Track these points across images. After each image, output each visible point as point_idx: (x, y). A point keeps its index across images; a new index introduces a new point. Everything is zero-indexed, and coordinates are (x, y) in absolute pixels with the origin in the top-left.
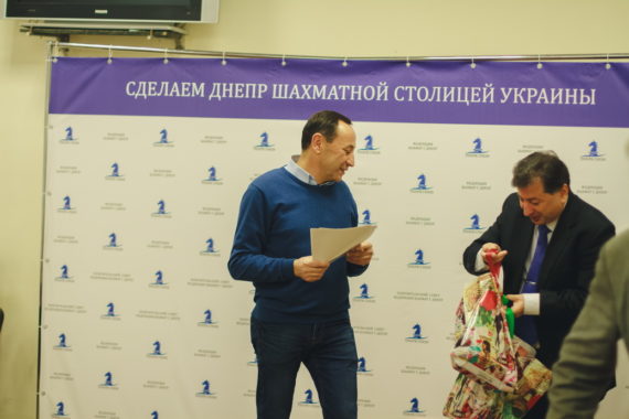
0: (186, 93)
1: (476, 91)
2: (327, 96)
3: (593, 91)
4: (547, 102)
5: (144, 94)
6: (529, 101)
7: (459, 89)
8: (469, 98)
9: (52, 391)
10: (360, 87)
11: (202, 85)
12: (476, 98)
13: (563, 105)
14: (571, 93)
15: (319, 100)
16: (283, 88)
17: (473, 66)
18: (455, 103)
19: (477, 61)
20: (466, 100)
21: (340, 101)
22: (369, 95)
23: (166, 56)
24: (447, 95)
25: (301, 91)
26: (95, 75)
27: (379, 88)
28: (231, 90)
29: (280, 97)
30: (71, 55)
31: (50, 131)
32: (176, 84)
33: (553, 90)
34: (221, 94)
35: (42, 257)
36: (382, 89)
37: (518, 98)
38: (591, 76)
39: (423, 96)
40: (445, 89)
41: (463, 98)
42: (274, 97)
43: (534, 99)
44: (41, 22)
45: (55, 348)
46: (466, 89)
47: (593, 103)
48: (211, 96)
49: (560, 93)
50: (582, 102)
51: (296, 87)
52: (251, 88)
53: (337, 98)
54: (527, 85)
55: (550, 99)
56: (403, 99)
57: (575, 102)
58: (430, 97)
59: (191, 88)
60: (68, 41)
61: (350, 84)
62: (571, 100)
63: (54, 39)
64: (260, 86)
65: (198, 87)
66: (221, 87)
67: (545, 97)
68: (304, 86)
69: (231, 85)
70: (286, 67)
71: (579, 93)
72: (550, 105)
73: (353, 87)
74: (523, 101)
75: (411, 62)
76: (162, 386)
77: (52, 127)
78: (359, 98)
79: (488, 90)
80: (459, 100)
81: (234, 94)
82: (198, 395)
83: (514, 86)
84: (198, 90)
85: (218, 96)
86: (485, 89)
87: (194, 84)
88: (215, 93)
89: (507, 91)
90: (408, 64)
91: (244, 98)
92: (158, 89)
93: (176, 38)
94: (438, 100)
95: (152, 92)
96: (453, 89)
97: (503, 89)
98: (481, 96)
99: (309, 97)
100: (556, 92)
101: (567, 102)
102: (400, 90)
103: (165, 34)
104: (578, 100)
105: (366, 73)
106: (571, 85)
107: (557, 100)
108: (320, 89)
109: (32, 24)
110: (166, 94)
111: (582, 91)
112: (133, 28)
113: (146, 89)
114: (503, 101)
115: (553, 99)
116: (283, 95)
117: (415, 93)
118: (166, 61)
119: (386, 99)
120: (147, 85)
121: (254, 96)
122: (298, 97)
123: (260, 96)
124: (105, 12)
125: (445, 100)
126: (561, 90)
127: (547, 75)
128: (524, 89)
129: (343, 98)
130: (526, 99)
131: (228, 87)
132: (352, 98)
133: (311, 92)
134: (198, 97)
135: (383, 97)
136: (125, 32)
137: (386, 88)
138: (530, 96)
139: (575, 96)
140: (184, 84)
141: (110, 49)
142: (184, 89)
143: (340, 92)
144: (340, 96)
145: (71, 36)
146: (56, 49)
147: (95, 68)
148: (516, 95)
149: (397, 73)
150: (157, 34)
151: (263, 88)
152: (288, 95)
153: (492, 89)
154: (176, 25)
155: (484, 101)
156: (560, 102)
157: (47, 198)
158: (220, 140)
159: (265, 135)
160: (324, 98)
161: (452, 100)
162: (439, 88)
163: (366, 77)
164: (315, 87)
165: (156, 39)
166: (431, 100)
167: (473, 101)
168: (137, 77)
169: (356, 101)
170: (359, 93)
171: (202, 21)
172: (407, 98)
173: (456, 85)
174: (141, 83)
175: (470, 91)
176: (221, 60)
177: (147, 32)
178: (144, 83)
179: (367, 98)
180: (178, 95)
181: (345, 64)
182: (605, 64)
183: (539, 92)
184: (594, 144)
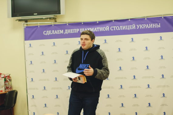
0: (59, 33)
1: (131, 26)
2: (94, 30)
3: (160, 24)
4: (148, 27)
6: (144, 28)
7: (127, 26)
8: (129, 28)
9: (32, 110)
10: (102, 28)
11: (63, 30)
12: (131, 28)
13: (153, 28)
14: (154, 25)
16: (83, 30)
17: (129, 20)
18: (126, 30)
19: (130, 19)
20: (128, 29)
21: (97, 32)
22: (104, 29)
23: (53, 24)
24: (124, 28)
26: (35, 30)
27: (107, 27)
28: (70, 31)
30: (29, 26)
31: (25, 45)
32: (56, 31)
33: (150, 24)
34: (67, 32)
35: (26, 76)
37: (141, 27)
38: (159, 20)
39: (118, 28)
40: (123, 26)
41: (128, 28)
43: (145, 27)
44: (20, 18)
45: (31, 99)
46: (128, 26)
47: (160, 27)
48: (65, 33)
50: (157, 27)
51: (86, 29)
52: (75, 30)
54: (143, 24)
55: (149, 27)
56: (113, 30)
57: (155, 27)
58: (119, 29)
60: (27, 22)
61: (99, 27)
62: (154, 26)
63: (24, 22)
65: (62, 31)
67: (148, 26)
68: (88, 29)
69: (70, 30)
70: (83, 24)
71: (156, 25)
73: (100, 28)
74: (142, 28)
75: (114, 20)
76: (59, 106)
77: (26, 44)
78: (102, 31)
81: (71, 32)
83: (140, 24)
84: (62, 32)
85: (67, 33)
87: (61, 31)
89: (138, 26)
90: (113, 21)
91: (73, 33)
92: (52, 32)
93: (55, 19)
94: (122, 29)
96: (125, 26)
97: (137, 25)
101: (153, 27)
102: (112, 28)
103: (52, 18)
104: (156, 26)
105: (103, 24)
106: (154, 23)
108: (92, 29)
109: (18, 19)
110: (54, 33)
111: (157, 24)
112: (44, 18)
113: (49, 33)
114: (137, 28)
115: (150, 26)
117: (116, 28)
118: (53, 25)
120: (49, 32)
124: (36, 14)
125: (123, 29)
126: (152, 24)
127: (148, 21)
130: (143, 27)
131: (69, 30)
132: (100, 31)
134: (62, 34)
135: (108, 30)
136: (42, 19)
138: (144, 26)
139: (155, 26)
140: (58, 31)
141: (39, 23)
142: (58, 32)
143: (97, 29)
146: (25, 25)
147: (35, 29)
148: (141, 26)
149: (110, 24)
151: (78, 30)
153: (135, 26)
154: (54, 16)
155: (133, 29)
156: (152, 27)
157: (26, 62)
158: (68, 44)
161: (125, 29)
162: (121, 26)
163: (103, 25)
165: (50, 20)
166: (120, 29)
167: (130, 29)
168: (46, 30)
169: (101, 31)
170: (102, 29)
171: (61, 14)
172: (114, 29)
173: (126, 25)
174: (47, 31)
175: (129, 27)
176: (67, 24)
177: (48, 18)
178: (48, 31)
179: (103, 30)
180: (57, 33)
181: (98, 22)
182: (162, 17)
183: (146, 25)
184: (161, 37)
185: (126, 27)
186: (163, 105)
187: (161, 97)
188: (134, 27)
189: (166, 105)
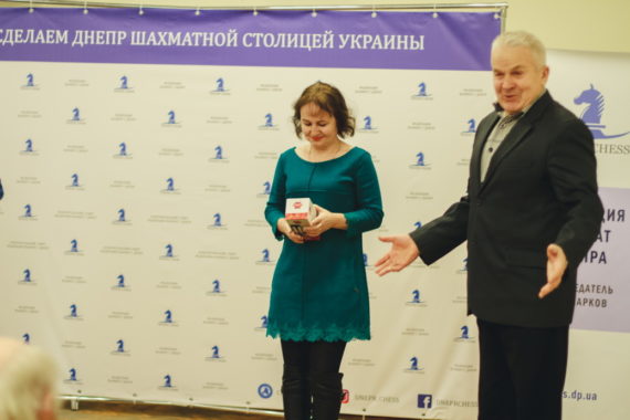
0: (51, 39)
1: (317, 38)
2: (181, 42)
3: (422, 37)
4: (380, 47)
6: (365, 47)
7: (302, 36)
8: (311, 44)
10: (212, 34)
11: (66, 32)
12: (317, 44)
13: (396, 50)
14: (403, 39)
15: (174, 46)
16: (141, 35)
17: (314, 15)
18: (298, 49)
19: (318, 11)
20: (308, 46)
21: (193, 47)
22: (220, 40)
23: (31, 5)
24: (288, 40)
25: (158, 38)
27: (229, 35)
28: (92, 37)
29: (138, 43)
32: (41, 32)
33: (386, 37)
34: (83, 40)
36: (232, 36)
37: (355, 44)
38: (420, 24)
39: (269, 38)
40: (289, 35)
41: (305, 44)
42: (133, 43)
43: (369, 45)
46: (308, 36)
47: (422, 48)
48: (74, 43)
49: (393, 39)
50: (412, 48)
51: (152, 34)
52: (111, 35)
53: (190, 44)
54: (363, 32)
55: (383, 45)
56: (250, 45)
57: (406, 48)
58: (275, 42)
59: (55, 35)
61: (202, 32)
62: (402, 45)
65: (62, 33)
66: (84, 35)
67: (380, 44)
68: (160, 34)
69: (93, 32)
70: (143, 15)
71: (409, 39)
72: (383, 51)
73: (205, 34)
74: (359, 47)
75: (258, 11)
76: (33, 310)
78: (211, 44)
79: (328, 37)
81: (95, 40)
82: (66, 318)
83: (351, 33)
84: (62, 37)
85: (81, 42)
86: (325, 36)
87: (58, 32)
88: (78, 40)
89: (345, 38)
90: (255, 13)
91: (105, 45)
92: (24, 36)
94: (283, 46)
95: (19, 39)
96: (296, 35)
97: (341, 36)
98: (322, 42)
99: (165, 44)
100: (389, 39)
101: (399, 47)
102: (248, 38)
104: (409, 46)
105: (218, 21)
106: (402, 32)
107: (390, 46)
108: (175, 36)
110: (32, 41)
113: (13, 37)
114: (341, 47)
115: (386, 44)
116: (141, 41)
117: (261, 39)
118: (31, 11)
119: (235, 45)
120: (14, 33)
121: (114, 43)
123: (119, 43)
125: (289, 46)
126: (393, 37)
127: (381, 23)
129: (197, 44)
130: (362, 45)
131: (89, 34)
132: (205, 44)
133: (166, 38)
134: (62, 44)
135: (232, 43)
137: (236, 35)
138: (365, 42)
139: (406, 42)
140: (48, 32)
142: (48, 37)
143: (193, 39)
144: (193, 42)
148: (353, 41)
149: (244, 22)
151: (122, 35)
152: (146, 41)
153: (332, 36)
155: (325, 46)
156: (393, 47)
158: (83, 83)
159: (124, 78)
160: (178, 44)
161: (296, 46)
162: (284, 35)
163: (216, 25)
164: (171, 34)
166: (276, 46)
167: (314, 46)
168: (4, 26)
169: (208, 47)
170: (211, 39)
172: (254, 44)
173: (299, 33)
174: (8, 31)
175: (311, 38)
176: (83, 9)
178: (11, 31)
179: (217, 44)
180: (43, 41)
181: (197, 13)
182: (432, 13)
183: (374, 38)
184: (423, 86)
185: (299, 37)
186: (410, 332)
187: (408, 304)
188: (327, 40)
189: (422, 332)
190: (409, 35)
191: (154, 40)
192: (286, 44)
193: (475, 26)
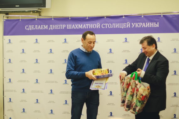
0: (42, 28)
1: (125, 24)
2: (82, 27)
3: (158, 23)
4: (145, 27)
5: (30, 29)
6: (140, 27)
7: (120, 24)
8: (123, 26)
9: (8, 114)
10: (92, 25)
11: (47, 26)
12: (125, 26)
14: (152, 24)
15: (80, 29)
16: (70, 26)
17: (124, 17)
19: (125, 16)
20: (122, 27)
22: (94, 26)
23: (36, 18)
24: (117, 26)
25: (75, 27)
26: (16, 24)
27: (97, 24)
28: (55, 27)
30: (9, 19)
31: (4, 41)
32: (39, 26)
33: (147, 23)
34: (52, 28)
35: (3, 77)
36: (98, 25)
37: (137, 26)
38: (157, 19)
39: (110, 25)
40: (116, 24)
41: (121, 26)
42: (68, 28)
43: (141, 26)
45: (8, 102)
46: (122, 24)
47: (158, 26)
48: (49, 29)
49: (149, 24)
50: (155, 26)
51: (74, 25)
52: (61, 26)
53: (85, 28)
54: (139, 22)
55: (146, 26)
56: (104, 27)
57: (153, 26)
58: (112, 27)
59: (44, 27)
60: (8, 15)
61: (89, 24)
62: (152, 26)
63: (4, 14)
64: (63, 25)
67: (145, 25)
68: (76, 25)
69: (55, 25)
70: (70, 20)
71: (154, 24)
73: (90, 25)
74: (138, 27)
75: (106, 17)
76: (39, 112)
77: (4, 39)
78: (92, 28)
79: (128, 24)
80: (120, 27)
81: (56, 28)
83: (135, 23)
84: (46, 27)
87: (45, 26)
88: (51, 28)
89: (133, 24)
90: (105, 18)
91: (59, 29)
92: (34, 28)
93: (39, 12)
94: (114, 27)
95: (33, 28)
96: (118, 24)
97: (132, 24)
98: (126, 26)
99: (77, 28)
100: (148, 24)
101: (151, 26)
102: (103, 25)
103: (36, 12)
105: (94, 20)
106: (152, 21)
107: (148, 26)
108: (80, 26)
110: (37, 29)
112: (26, 10)
113: (31, 28)
114: (132, 27)
115: (147, 26)
116: (70, 28)
117: (107, 26)
118: (36, 19)
119: (99, 28)
120: (31, 26)
121: (62, 28)
122: (74, 28)
123: (63, 28)
124: (19, 6)
125: (116, 27)
126: (149, 23)
127: (144, 19)
128: (138, 23)
129: (87, 28)
130: (139, 26)
131: (54, 26)
132: (90, 28)
133: (78, 26)
134: (46, 29)
135: (98, 27)
136: (24, 12)
137: (99, 24)
138: (140, 25)
139: (153, 25)
140: (42, 26)
141: (20, 16)
143: (86, 26)
144: (86, 27)
145: (9, 13)
146: (5, 17)
147: (16, 22)
148: (136, 25)
149: (102, 20)
150: (33, 12)
151: (64, 26)
152: (72, 28)
153: (129, 24)
154: (39, 9)
155: (127, 27)
157: (4, 59)
158: (53, 41)
159: (65, 39)
161: (118, 27)
162: (114, 24)
163: (93, 22)
164: (79, 25)
165: (33, 13)
167: (124, 27)
168: (28, 24)
171: (46, 8)
174: (29, 26)
175: (123, 25)
176: (52, 18)
177: (31, 11)
180: (40, 29)
181: (87, 18)
182: (161, 15)
183: (143, 24)
185: (119, 25)
190: (154, 22)
191: (74, 27)
192: (115, 27)
193: (175, 19)
